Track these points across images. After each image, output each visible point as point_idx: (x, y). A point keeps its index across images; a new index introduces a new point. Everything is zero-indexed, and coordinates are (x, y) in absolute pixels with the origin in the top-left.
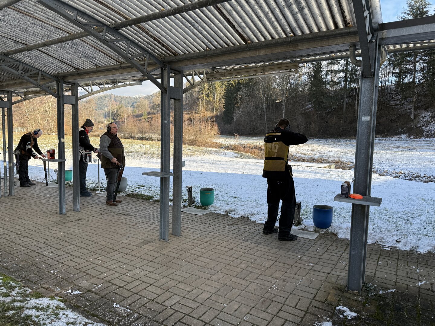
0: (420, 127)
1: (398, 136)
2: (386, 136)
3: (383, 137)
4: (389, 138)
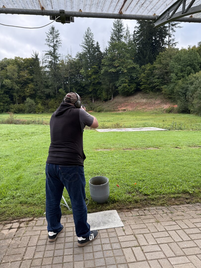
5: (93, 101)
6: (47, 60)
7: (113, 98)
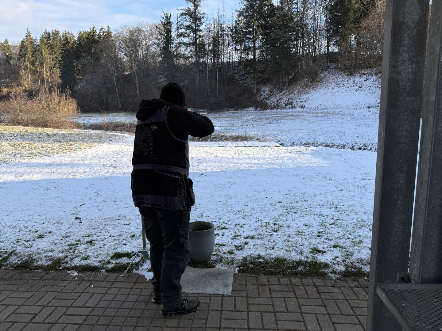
0: (263, 100)
1: (247, 109)
2: (237, 109)
3: (235, 110)
4: (240, 111)
5: (255, 91)
6: (184, 24)
7: (289, 85)
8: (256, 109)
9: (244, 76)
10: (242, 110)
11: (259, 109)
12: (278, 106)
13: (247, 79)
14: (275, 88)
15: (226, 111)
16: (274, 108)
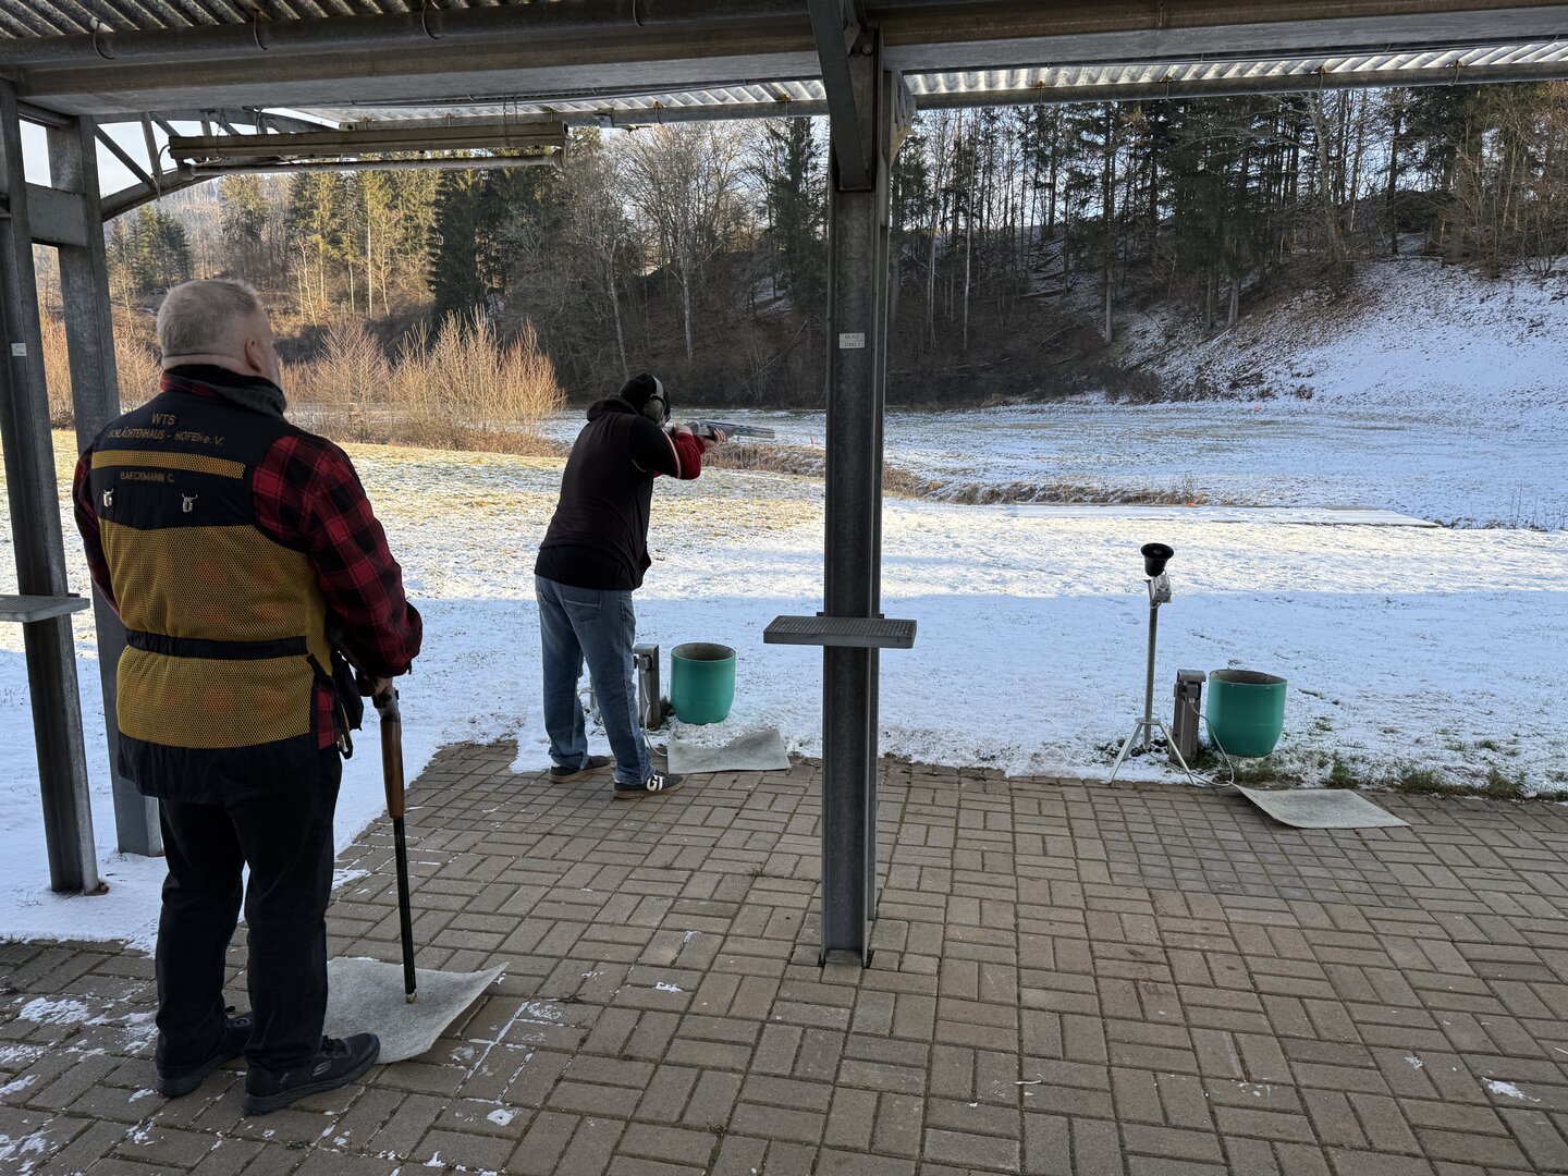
1: (1077, 398)
5: (1106, 334)
7: (1241, 314)
8: (1114, 396)
9: (1062, 281)
10: (1060, 402)
11: (1126, 399)
12: (1202, 390)
13: (1077, 288)
14: (1184, 322)
15: (997, 405)
16: (1187, 397)
